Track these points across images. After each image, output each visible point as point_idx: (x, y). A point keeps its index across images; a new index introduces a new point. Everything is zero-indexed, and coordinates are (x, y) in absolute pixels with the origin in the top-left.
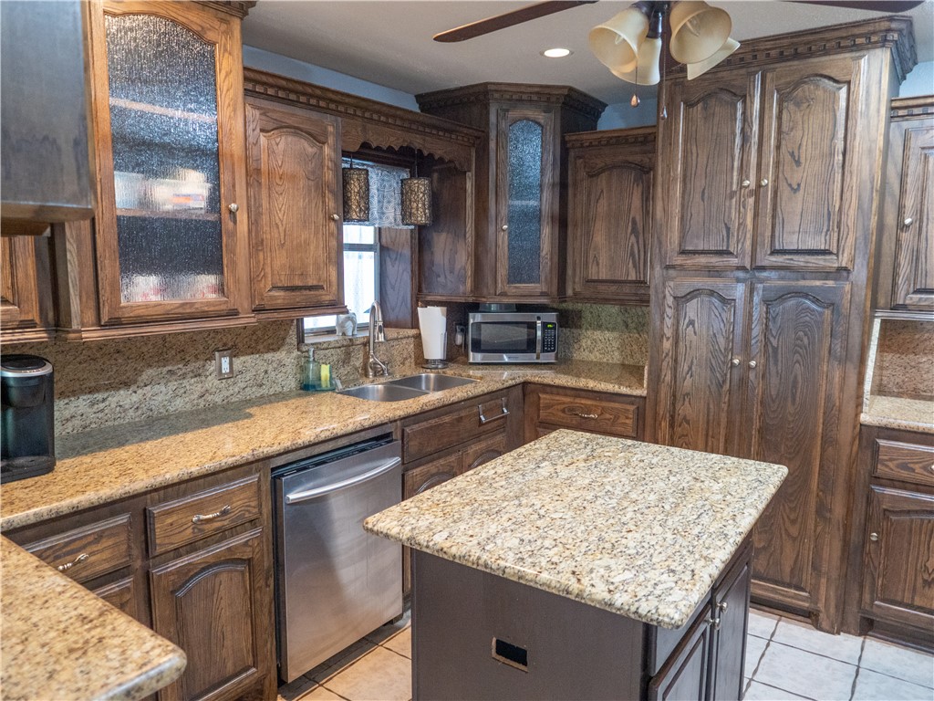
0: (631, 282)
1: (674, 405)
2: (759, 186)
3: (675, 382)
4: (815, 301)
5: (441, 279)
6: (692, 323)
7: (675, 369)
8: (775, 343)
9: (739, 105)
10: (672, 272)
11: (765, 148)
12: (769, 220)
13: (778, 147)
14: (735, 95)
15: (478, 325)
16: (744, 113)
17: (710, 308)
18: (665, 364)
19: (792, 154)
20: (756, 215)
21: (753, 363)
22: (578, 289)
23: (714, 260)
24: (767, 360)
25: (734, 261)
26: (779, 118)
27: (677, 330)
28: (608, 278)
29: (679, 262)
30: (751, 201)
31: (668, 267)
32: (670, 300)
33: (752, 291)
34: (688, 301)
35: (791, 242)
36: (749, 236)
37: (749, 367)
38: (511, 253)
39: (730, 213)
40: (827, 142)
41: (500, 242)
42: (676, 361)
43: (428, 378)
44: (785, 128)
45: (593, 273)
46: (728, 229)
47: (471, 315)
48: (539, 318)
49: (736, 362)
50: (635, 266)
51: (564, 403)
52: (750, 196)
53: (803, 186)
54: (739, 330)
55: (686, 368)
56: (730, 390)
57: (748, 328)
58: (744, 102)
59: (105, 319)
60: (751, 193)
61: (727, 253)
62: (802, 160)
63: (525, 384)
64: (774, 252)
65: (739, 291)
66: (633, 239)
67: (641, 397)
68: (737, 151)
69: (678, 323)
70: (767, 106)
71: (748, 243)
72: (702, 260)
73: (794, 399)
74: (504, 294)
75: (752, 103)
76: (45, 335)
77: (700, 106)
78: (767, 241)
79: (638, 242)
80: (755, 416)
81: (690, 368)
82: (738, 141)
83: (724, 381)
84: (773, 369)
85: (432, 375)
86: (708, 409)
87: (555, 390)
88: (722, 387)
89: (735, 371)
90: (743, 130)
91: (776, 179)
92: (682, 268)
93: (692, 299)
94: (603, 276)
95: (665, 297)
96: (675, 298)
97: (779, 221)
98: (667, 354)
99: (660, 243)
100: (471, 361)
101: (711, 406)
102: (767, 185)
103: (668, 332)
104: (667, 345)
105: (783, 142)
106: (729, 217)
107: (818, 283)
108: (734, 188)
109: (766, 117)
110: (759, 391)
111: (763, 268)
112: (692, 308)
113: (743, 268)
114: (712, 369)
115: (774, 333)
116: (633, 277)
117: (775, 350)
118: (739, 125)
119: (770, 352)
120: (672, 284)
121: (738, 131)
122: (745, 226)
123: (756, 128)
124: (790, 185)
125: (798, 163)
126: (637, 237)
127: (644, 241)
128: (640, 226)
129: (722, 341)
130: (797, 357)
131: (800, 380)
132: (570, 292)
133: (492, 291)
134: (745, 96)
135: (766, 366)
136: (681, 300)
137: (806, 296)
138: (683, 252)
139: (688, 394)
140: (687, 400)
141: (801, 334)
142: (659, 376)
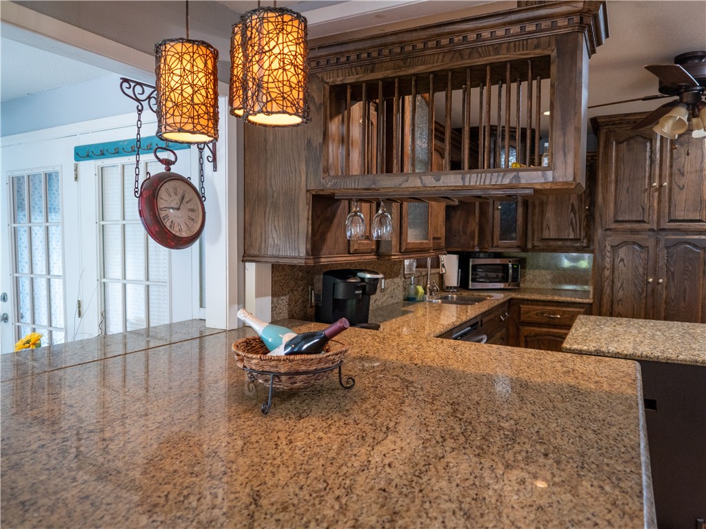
0: (571, 239)
1: (612, 307)
2: (661, 186)
3: (613, 294)
4: (695, 246)
5: (457, 238)
6: (622, 260)
7: (612, 286)
8: (672, 269)
9: (648, 144)
10: (608, 232)
11: (664, 166)
12: (667, 204)
13: (671, 166)
14: (645, 138)
15: (475, 267)
16: (651, 148)
17: (633, 252)
18: (606, 283)
19: (679, 170)
20: (659, 202)
21: (661, 281)
22: (536, 243)
23: (635, 226)
24: (668, 279)
25: (646, 226)
26: (671, 151)
27: (613, 265)
28: (556, 237)
29: (614, 227)
30: (656, 194)
31: (606, 230)
32: (609, 248)
33: (658, 242)
34: (620, 248)
35: (680, 215)
36: (656, 212)
37: (659, 283)
38: (501, 223)
39: (644, 200)
40: (698, 164)
41: (496, 216)
42: (613, 282)
43: (452, 297)
44: (675, 156)
45: (546, 235)
46: (643, 209)
47: (471, 260)
48: (510, 262)
49: (651, 280)
50: (573, 230)
51: (537, 310)
52: (656, 191)
53: (686, 186)
54: (651, 263)
55: (619, 285)
56: (646, 297)
57: (656, 262)
58: (651, 143)
60: (656, 190)
61: (643, 221)
62: (685, 173)
63: (511, 299)
64: (671, 221)
65: (651, 243)
66: (572, 215)
67: (589, 304)
68: (647, 168)
69: (614, 260)
70: (664, 145)
71: (655, 217)
72: (628, 226)
73: (685, 300)
74: (497, 246)
75: (656, 143)
76: (375, 257)
77: (625, 143)
78: (667, 215)
79: (575, 217)
80: (662, 310)
81: (622, 285)
82: (648, 162)
83: (643, 292)
84: (672, 284)
85: (455, 296)
86: (634, 308)
87: (530, 302)
88: (641, 295)
89: (649, 285)
90: (650, 157)
91: (670, 183)
92: (615, 230)
93: (622, 247)
94: (553, 236)
95: (605, 246)
96: (611, 246)
97: (673, 204)
98: (607, 278)
99: (601, 216)
100: (470, 287)
101: (635, 306)
102: (665, 186)
103: (608, 266)
104: (607, 273)
105: (674, 164)
106: (644, 203)
107: (696, 237)
108: (646, 187)
109: (664, 150)
110: (664, 296)
111: (664, 230)
112: (622, 252)
113: (652, 230)
114: (635, 285)
115: (672, 264)
116: (572, 237)
117: (673, 273)
118: (648, 154)
119: (671, 275)
120: (609, 239)
121: (648, 157)
122: (654, 207)
123: (658, 156)
124: (678, 186)
125: (683, 174)
126: (575, 214)
127: (579, 216)
128: (576, 207)
129: (641, 270)
130: (686, 276)
131: (687, 288)
133: (490, 245)
134: (652, 140)
135: (668, 281)
136: (615, 248)
137: (689, 244)
138: (616, 221)
139: (620, 300)
140: (620, 303)
141: (687, 264)
142: (602, 291)
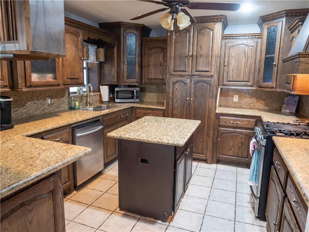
0: (160, 79)
1: (172, 111)
2: (193, 54)
3: (173, 105)
4: (206, 83)
5: (107, 78)
6: (177, 89)
7: (173, 101)
8: (197, 94)
9: (188, 33)
10: (172, 76)
11: (194, 45)
12: (195, 63)
13: (197, 45)
14: (187, 31)
15: (117, 92)
16: (189, 36)
17: (181, 85)
18: (170, 100)
19: (200, 47)
20: (192, 62)
21: (192, 99)
22: (146, 81)
23: (182, 73)
24: (195, 98)
25: (187, 73)
26: (197, 37)
27: (173, 91)
28: (154, 78)
29: (173, 73)
30: (191, 58)
31: (171, 75)
32: (171, 83)
33: (191, 81)
34: (176, 84)
35: (200, 68)
36: (190, 67)
37: (191, 100)
38: (127, 71)
39: (186, 61)
40: (208, 44)
41: (124, 67)
42: (173, 99)
43: (104, 107)
44: (199, 40)
45: (150, 77)
46: (185, 65)
47: (115, 88)
48: (135, 89)
49: (188, 99)
50: (161, 75)
51: (143, 112)
52: (191, 57)
53: (203, 55)
54: (188, 91)
55: (175, 101)
56: (186, 106)
57: (190, 91)
58: (189, 33)
59: (28, 85)
60: (191, 56)
61: (185, 71)
62: (203, 48)
63: (132, 107)
64: (196, 71)
65: (188, 81)
66: (161, 67)
67: (164, 109)
68: (187, 45)
69: (173, 89)
70: (194, 34)
71: (190, 69)
72: (179, 73)
73: (201, 108)
74: (126, 82)
75: (191, 33)
76: (10, 89)
77: (178, 33)
78: (195, 68)
79: (162, 68)
80: (192, 112)
81: (176, 101)
82: (188, 43)
83: (185, 104)
84: (196, 101)
86: (181, 111)
87: (140, 109)
88: (184, 105)
89: (187, 101)
90: (189, 40)
91: (197, 53)
92: (174, 75)
93: (177, 83)
94: (153, 77)
95: (170, 83)
96: (172, 83)
97: (197, 63)
98: (171, 98)
99: (169, 68)
100: (116, 102)
101: (182, 111)
102: (195, 54)
103: (171, 92)
104: (171, 95)
105: (198, 44)
106: (186, 62)
107: (206, 79)
108: (187, 55)
109: (194, 37)
110: (193, 106)
111: (194, 75)
112: (177, 86)
113: (189, 75)
114: (182, 101)
115: (196, 91)
116: (161, 78)
117: (197, 96)
118: (188, 39)
119: (196, 96)
120: (172, 79)
121: (188, 40)
122: (189, 64)
123: (192, 40)
124: (200, 55)
125: (202, 49)
126: (162, 67)
127: (164, 68)
128: (162, 64)
129: (184, 94)
130: (202, 97)
131: (202, 102)
132: (143, 82)
133: (122, 81)
134: (189, 31)
135: (195, 100)
136: (174, 83)
137: (204, 82)
138: (174, 71)
139: (176, 108)
140: (176, 109)
141: (203, 91)
142: (169, 103)
